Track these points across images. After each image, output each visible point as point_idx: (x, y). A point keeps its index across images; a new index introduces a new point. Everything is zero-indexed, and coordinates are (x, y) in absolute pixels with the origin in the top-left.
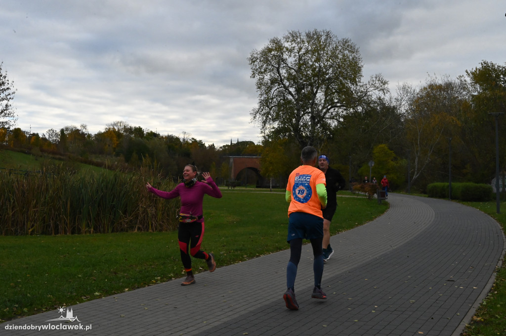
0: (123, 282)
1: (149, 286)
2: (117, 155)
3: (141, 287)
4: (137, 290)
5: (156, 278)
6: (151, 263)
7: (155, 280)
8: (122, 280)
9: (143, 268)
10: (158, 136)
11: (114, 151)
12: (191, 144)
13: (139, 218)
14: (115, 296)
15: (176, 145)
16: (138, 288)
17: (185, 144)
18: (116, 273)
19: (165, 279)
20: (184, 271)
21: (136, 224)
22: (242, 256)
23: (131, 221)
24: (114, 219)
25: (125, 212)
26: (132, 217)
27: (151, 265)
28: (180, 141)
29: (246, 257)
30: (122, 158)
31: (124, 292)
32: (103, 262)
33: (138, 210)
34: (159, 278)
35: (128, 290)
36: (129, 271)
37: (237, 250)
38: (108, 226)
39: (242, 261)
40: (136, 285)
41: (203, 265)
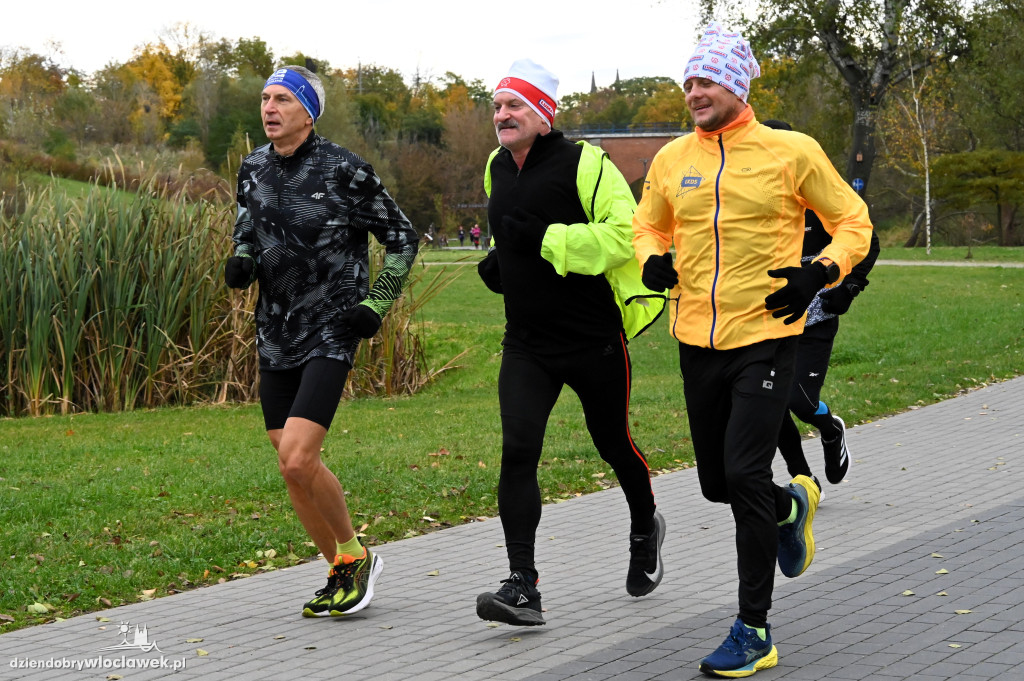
0: (137, 568)
1: (230, 578)
2: (178, 142)
3: (200, 585)
4: (183, 595)
5: (259, 553)
6: (250, 504)
7: (256, 560)
8: (134, 561)
9: (220, 521)
10: (323, 71)
11: (167, 129)
12: (442, 94)
13: (232, 355)
14: (104, 614)
15: (390, 98)
16: (191, 586)
17: (422, 94)
18: (117, 539)
19: (293, 557)
20: (365, 527)
21: (222, 377)
22: (587, 474)
23: (204, 367)
24: (142, 361)
25: (181, 337)
26: (207, 351)
27: (250, 511)
28: (403, 88)
29: (601, 479)
30: (193, 151)
31: (139, 601)
32: (79, 504)
33: (228, 327)
34: (271, 553)
35: (154, 596)
36: (169, 532)
37: (572, 456)
38: (122, 387)
39: (584, 493)
40: (185, 578)
41: (436, 507)
